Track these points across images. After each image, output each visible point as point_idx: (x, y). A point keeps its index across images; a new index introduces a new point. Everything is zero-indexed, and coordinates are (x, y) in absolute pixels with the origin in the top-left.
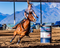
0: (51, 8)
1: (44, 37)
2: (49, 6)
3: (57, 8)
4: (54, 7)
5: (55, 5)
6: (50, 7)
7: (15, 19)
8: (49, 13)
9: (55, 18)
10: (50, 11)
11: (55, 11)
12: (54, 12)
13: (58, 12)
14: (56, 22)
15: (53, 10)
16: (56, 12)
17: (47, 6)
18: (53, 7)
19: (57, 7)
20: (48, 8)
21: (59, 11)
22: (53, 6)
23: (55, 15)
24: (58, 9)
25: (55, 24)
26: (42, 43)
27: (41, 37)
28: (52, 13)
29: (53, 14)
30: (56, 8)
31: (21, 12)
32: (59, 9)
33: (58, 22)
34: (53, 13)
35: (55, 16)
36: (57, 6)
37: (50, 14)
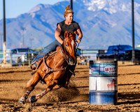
0: (91, 11)
1: (99, 89)
2: (87, 5)
3: (106, 12)
4: (100, 8)
5: (102, 3)
6: (89, 9)
7: (5, 40)
8: (86, 23)
9: (101, 35)
10: (90, 18)
11: (101, 17)
12: (99, 22)
13: (109, 21)
14: (110, 47)
15: (95, 16)
16: (103, 21)
17: (81, 5)
18: (97, 8)
19: (106, 9)
20: (83, 10)
21: (111, 20)
22: (95, 6)
23: (102, 29)
24: (108, 14)
25: (106, 52)
26: (92, 104)
27: (92, 88)
28: (94, 23)
29: (95, 27)
30: (103, 10)
31: (14, 19)
32: (111, 13)
33: (113, 46)
34: (96, 24)
35: (102, 32)
36: (107, 6)
37: (90, 27)
